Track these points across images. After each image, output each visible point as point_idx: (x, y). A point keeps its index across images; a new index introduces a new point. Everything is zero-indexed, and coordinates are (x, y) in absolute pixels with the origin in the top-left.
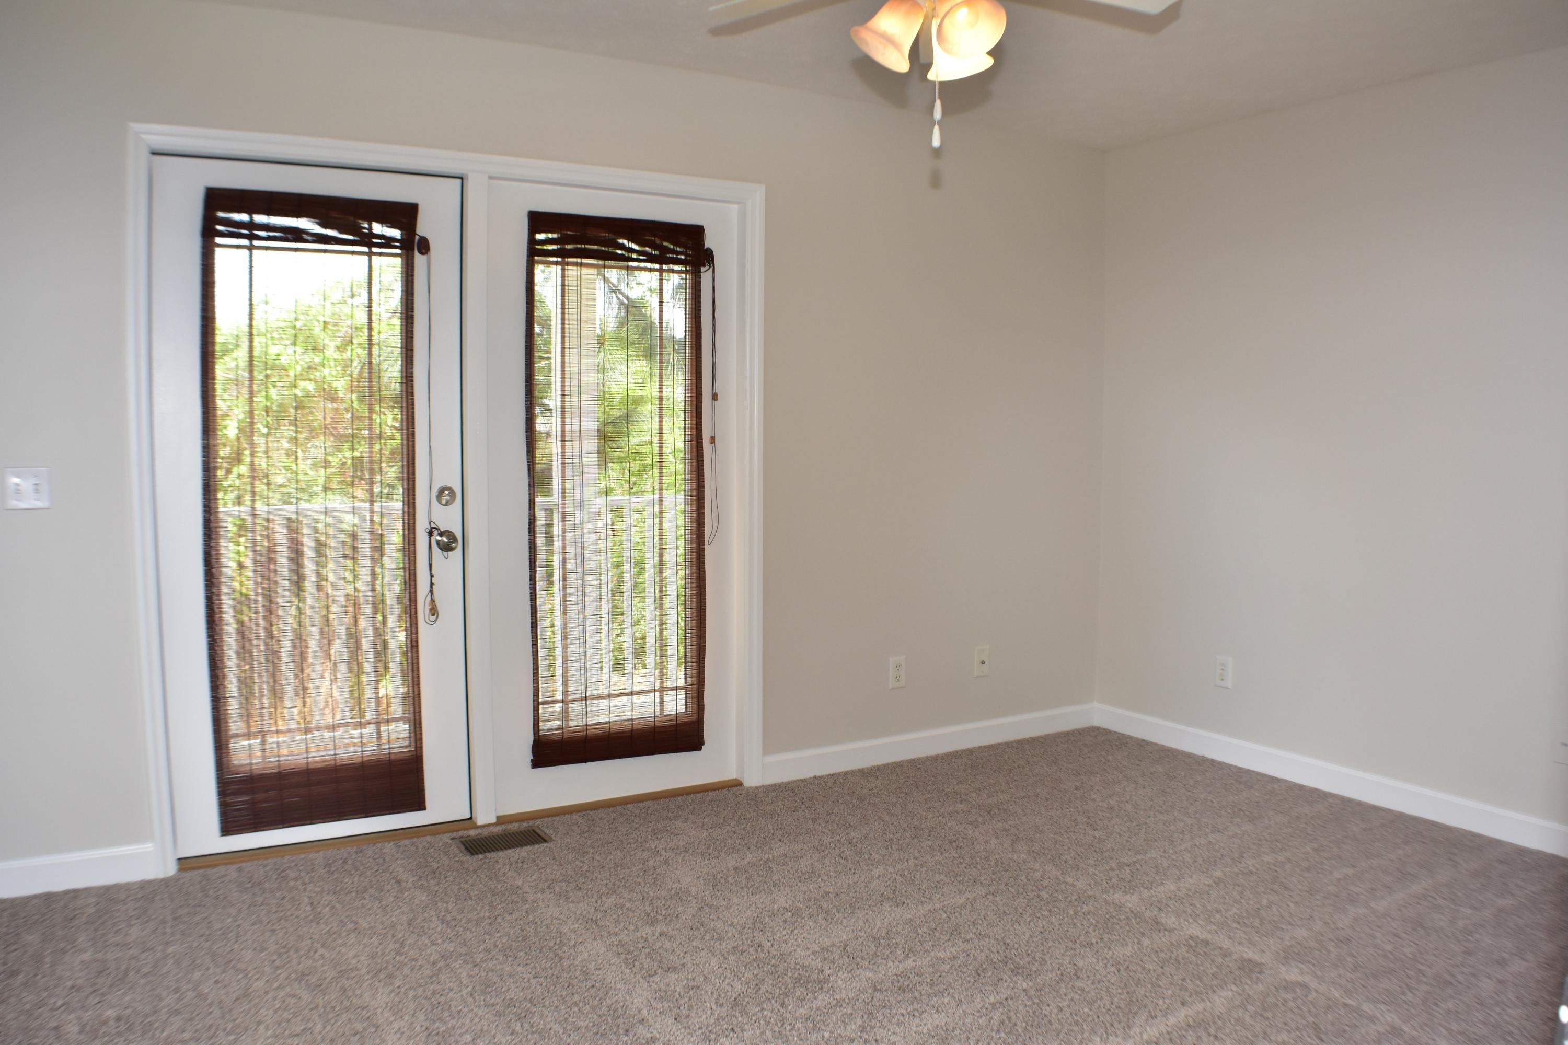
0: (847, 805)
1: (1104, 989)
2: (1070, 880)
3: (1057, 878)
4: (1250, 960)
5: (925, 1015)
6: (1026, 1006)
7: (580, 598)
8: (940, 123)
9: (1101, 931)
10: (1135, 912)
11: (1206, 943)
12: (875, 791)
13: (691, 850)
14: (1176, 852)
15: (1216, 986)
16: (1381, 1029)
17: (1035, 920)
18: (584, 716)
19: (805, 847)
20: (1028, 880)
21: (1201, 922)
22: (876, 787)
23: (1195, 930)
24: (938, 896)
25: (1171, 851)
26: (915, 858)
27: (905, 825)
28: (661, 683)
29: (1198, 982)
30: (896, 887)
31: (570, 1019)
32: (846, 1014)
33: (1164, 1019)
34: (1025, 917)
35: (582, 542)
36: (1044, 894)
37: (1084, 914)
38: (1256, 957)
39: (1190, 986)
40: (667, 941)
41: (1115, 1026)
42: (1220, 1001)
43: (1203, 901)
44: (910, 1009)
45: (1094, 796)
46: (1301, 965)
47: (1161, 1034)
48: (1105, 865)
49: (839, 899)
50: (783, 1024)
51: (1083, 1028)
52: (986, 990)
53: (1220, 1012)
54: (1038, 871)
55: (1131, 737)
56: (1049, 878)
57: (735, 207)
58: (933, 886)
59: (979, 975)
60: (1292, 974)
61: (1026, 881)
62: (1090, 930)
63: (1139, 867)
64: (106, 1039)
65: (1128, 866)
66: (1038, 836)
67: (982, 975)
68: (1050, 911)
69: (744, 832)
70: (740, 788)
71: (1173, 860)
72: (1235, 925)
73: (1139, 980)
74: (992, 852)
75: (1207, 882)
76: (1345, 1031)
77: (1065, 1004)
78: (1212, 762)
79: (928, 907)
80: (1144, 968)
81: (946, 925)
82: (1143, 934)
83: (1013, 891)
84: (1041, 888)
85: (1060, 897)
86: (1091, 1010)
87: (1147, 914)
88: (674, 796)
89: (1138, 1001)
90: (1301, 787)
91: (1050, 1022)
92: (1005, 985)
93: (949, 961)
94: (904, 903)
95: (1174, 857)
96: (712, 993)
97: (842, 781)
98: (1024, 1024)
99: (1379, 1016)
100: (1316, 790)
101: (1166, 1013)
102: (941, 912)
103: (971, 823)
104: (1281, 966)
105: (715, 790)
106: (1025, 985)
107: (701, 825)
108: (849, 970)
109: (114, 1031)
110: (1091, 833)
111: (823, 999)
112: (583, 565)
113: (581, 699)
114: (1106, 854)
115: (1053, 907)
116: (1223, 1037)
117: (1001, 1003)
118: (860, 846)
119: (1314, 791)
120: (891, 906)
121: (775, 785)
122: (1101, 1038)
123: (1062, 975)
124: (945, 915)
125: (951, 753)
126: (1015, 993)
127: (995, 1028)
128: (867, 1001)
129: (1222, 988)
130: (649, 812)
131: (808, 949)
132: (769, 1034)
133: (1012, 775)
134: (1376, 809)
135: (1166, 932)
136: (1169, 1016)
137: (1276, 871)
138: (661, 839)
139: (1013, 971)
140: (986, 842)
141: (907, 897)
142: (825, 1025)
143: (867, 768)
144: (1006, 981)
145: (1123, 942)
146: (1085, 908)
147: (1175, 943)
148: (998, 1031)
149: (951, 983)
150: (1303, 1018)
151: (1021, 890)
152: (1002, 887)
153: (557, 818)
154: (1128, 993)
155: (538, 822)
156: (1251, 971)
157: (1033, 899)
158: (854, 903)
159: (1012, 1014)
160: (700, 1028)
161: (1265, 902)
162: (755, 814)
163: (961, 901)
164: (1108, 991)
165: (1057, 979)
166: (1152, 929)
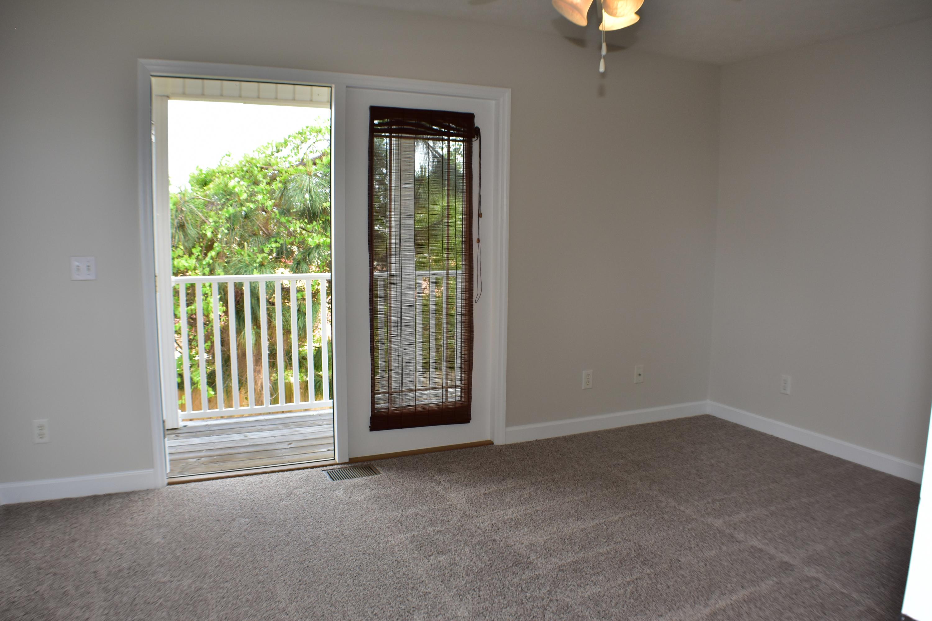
0: (554, 458)
1: (696, 576)
2: (682, 508)
3: (675, 507)
4: (786, 563)
5: (588, 586)
6: (648, 583)
7: (399, 333)
8: (605, 57)
9: (698, 541)
10: (720, 529)
11: (761, 550)
12: (571, 450)
13: (460, 482)
14: (748, 494)
15: (764, 577)
16: (861, 608)
17: (659, 532)
18: (401, 402)
19: (527, 483)
20: (658, 507)
21: (759, 538)
22: (572, 448)
23: (755, 543)
24: (602, 515)
25: (746, 493)
26: (591, 492)
27: (587, 471)
28: (447, 383)
29: (753, 575)
30: (578, 508)
31: (381, 579)
32: (541, 584)
33: (730, 596)
34: (653, 530)
35: (401, 300)
36: (666, 517)
37: (689, 529)
38: (791, 561)
39: (748, 576)
40: (441, 536)
41: (700, 598)
42: (766, 586)
43: (762, 525)
44: (579, 582)
45: (703, 458)
46: (818, 568)
47: (727, 605)
48: (705, 500)
49: (543, 514)
50: (504, 587)
51: (680, 599)
52: (625, 573)
53: (764, 594)
54: (664, 502)
55: (728, 422)
56: (670, 507)
57: (493, 102)
58: (600, 508)
59: (622, 564)
60: (811, 572)
61: (656, 508)
62: (691, 540)
63: (725, 502)
64: (121, 579)
65: (718, 501)
66: (666, 480)
67: (624, 563)
68: (669, 527)
69: (491, 472)
70: (492, 446)
71: (746, 499)
72: (780, 541)
73: (718, 571)
74: (637, 490)
75: (765, 513)
76: (840, 609)
77: (671, 583)
78: (777, 439)
79: (596, 521)
80: (721, 564)
81: (605, 533)
82: (723, 544)
83: (647, 513)
84: (665, 513)
85: (675, 519)
86: (686, 588)
87: (727, 531)
88: (453, 450)
89: (715, 584)
90: (830, 457)
91: (661, 595)
92: (637, 570)
93: (605, 555)
94: (582, 518)
95: (747, 497)
96: (464, 568)
97: (552, 443)
98: (646, 595)
99: (862, 601)
100: (839, 459)
101: (731, 592)
102: (603, 525)
103: (626, 471)
104: (806, 568)
105: (476, 446)
106: (648, 571)
107: (467, 467)
108: (545, 557)
109: (126, 576)
110: (698, 480)
111: (529, 574)
112: (401, 314)
113: (399, 392)
114: (706, 494)
115: (671, 525)
116: (765, 609)
117: (633, 581)
118: (559, 483)
119: (838, 459)
120: (574, 520)
121: (513, 445)
122: (691, 606)
123: (671, 566)
124: (605, 527)
125: (619, 428)
126: (642, 576)
127: (628, 596)
128: (554, 576)
129: (768, 579)
130: (437, 458)
131: (522, 543)
132: (495, 593)
133: (654, 443)
134: (875, 472)
135: (737, 543)
136: (733, 594)
137: (809, 508)
138: (442, 475)
139: (642, 562)
140: (635, 483)
141: (584, 515)
142: (528, 589)
143: (568, 436)
144: (637, 568)
145: (710, 548)
146: (690, 526)
147: (742, 550)
148: (630, 598)
149: (604, 568)
150: (815, 600)
151: (652, 513)
152: (641, 511)
153: (384, 461)
154: (710, 579)
155: (373, 462)
156: (786, 569)
157: (659, 519)
158: (552, 517)
159: (639, 588)
160: (455, 588)
161: (799, 527)
162: (499, 461)
163: (616, 519)
164: (698, 577)
165: (668, 568)
166: (728, 541)
